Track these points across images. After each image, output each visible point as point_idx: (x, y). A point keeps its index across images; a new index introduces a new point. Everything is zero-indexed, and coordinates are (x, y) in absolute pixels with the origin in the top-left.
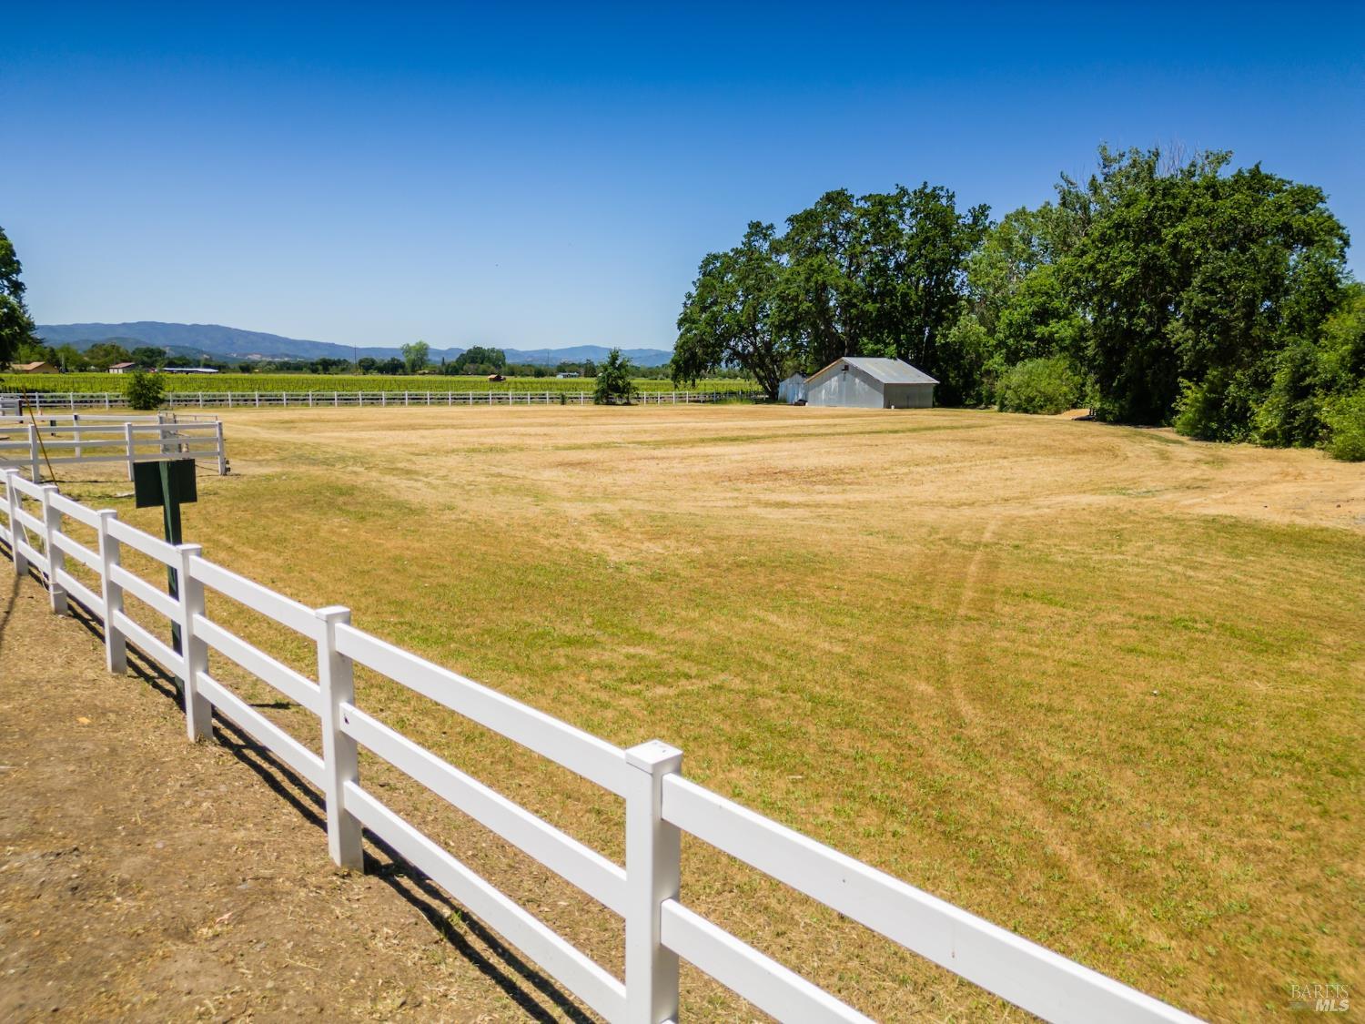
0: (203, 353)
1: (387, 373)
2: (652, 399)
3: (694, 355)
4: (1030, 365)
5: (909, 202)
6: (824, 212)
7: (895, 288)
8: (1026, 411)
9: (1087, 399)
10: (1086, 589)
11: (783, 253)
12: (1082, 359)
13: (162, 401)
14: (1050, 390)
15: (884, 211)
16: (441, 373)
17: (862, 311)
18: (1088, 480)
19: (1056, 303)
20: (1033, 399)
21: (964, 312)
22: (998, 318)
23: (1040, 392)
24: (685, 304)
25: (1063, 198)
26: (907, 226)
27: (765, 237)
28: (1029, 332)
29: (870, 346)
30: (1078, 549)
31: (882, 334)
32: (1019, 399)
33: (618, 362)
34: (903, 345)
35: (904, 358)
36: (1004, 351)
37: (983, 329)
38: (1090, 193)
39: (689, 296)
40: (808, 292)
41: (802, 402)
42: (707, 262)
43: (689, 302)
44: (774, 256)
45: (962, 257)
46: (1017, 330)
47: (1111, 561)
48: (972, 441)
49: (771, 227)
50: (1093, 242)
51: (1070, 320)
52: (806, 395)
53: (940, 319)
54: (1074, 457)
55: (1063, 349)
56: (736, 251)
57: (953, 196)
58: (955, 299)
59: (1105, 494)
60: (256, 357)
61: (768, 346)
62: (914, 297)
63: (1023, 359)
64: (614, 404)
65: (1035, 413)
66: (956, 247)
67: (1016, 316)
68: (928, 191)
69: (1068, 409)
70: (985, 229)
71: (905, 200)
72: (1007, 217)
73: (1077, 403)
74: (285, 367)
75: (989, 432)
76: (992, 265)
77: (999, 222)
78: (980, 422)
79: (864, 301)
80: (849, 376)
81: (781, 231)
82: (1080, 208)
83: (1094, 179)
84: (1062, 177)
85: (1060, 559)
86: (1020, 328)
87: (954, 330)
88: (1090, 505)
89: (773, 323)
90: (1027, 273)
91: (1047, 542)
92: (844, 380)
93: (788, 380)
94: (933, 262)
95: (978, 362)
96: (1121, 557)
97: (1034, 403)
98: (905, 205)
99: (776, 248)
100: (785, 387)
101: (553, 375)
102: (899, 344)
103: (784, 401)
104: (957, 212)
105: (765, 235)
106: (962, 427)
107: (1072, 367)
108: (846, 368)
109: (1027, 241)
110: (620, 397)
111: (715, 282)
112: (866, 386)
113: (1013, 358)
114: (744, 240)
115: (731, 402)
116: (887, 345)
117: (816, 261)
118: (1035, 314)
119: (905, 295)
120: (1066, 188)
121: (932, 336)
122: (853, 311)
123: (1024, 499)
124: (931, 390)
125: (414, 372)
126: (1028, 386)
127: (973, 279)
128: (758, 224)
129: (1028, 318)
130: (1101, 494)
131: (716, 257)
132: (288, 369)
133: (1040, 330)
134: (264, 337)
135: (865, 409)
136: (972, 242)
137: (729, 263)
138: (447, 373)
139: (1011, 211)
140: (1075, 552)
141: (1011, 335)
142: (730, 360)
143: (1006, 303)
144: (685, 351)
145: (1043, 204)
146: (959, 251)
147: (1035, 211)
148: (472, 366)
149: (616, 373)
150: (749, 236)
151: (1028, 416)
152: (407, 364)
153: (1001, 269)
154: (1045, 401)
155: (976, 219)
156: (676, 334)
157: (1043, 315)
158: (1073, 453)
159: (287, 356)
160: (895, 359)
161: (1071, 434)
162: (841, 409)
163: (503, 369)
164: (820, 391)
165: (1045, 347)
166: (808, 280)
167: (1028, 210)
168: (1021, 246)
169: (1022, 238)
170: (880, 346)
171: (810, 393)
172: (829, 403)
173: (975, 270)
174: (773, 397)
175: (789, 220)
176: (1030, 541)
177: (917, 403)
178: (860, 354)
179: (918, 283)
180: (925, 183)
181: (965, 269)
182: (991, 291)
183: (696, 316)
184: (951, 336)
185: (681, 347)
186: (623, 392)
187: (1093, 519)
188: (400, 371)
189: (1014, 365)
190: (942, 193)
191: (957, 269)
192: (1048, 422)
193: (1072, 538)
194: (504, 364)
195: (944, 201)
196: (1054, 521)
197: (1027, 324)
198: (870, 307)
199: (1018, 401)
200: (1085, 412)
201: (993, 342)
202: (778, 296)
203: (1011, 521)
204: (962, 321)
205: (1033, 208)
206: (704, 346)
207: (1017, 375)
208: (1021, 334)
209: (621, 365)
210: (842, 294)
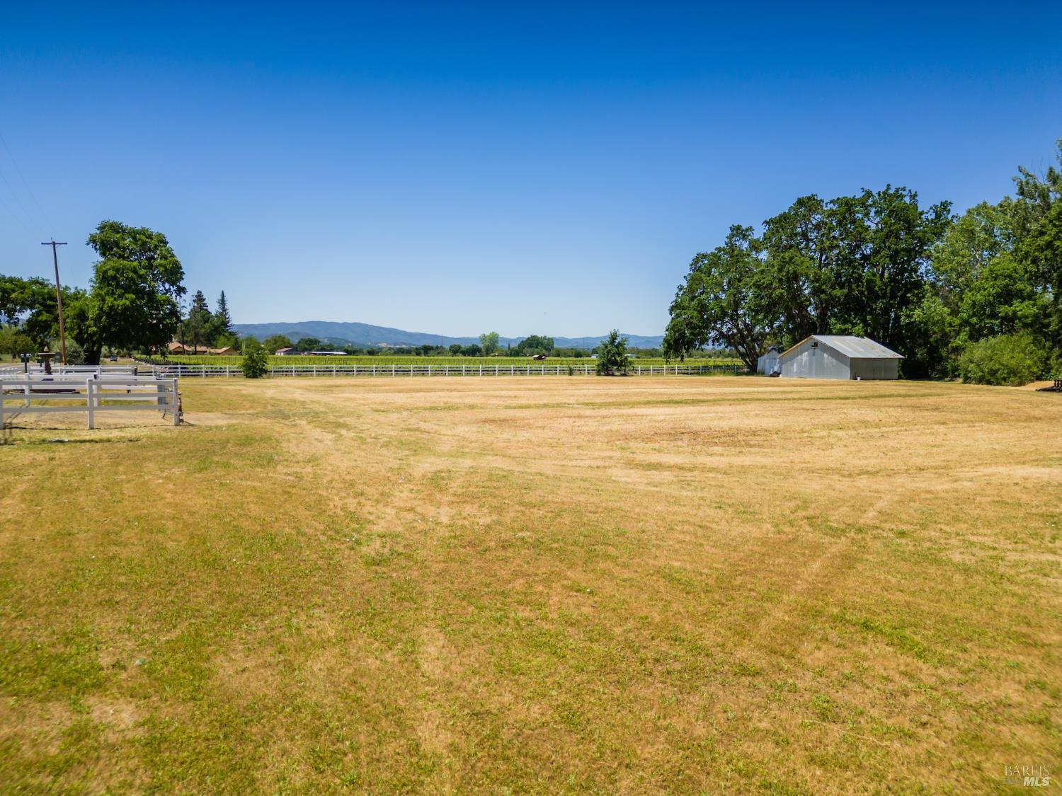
0: (349, 342)
1: (469, 355)
2: (645, 371)
3: (682, 335)
4: (992, 340)
5: (874, 202)
6: (796, 214)
7: (860, 276)
8: (989, 383)
9: (1053, 372)
10: (976, 617)
11: (761, 250)
12: (1045, 335)
13: (266, 372)
14: (1013, 363)
15: (852, 213)
16: (507, 355)
17: (831, 296)
18: (1034, 448)
19: (1020, 285)
20: (996, 372)
21: (928, 295)
22: (961, 299)
23: (1003, 365)
24: (677, 294)
25: (1021, 188)
26: (872, 223)
27: (744, 237)
28: (992, 311)
29: (839, 326)
30: (988, 541)
31: (849, 315)
32: (982, 371)
33: (617, 341)
34: (869, 325)
35: (871, 336)
36: (968, 329)
37: (946, 310)
38: (1049, 184)
39: (681, 288)
40: (780, 280)
41: (776, 374)
42: (696, 261)
43: (681, 292)
44: (754, 253)
45: (925, 248)
46: (978, 310)
47: (1033, 564)
48: (914, 408)
49: (750, 229)
50: (1051, 221)
51: (1035, 300)
52: (780, 367)
53: (905, 302)
54: (1024, 424)
55: (1026, 326)
56: (719, 250)
57: (916, 195)
58: (918, 285)
59: (1049, 466)
60: (384, 345)
61: (749, 328)
62: (879, 283)
63: (987, 336)
64: (613, 375)
65: (999, 384)
66: (920, 239)
67: (979, 297)
68: (892, 191)
69: (1032, 381)
70: (947, 224)
71: (870, 202)
72: (969, 212)
73: (1042, 375)
74: (401, 351)
75: (943, 400)
76: (954, 253)
77: (961, 215)
78: (938, 391)
79: (833, 287)
80: (818, 351)
81: (759, 233)
82: (1039, 196)
83: (1051, 170)
84: (1020, 171)
85: (957, 558)
86: (982, 307)
87: (918, 312)
88: (1025, 479)
89: (750, 308)
90: (990, 260)
91: (948, 529)
92: (814, 355)
93: (766, 356)
94: (897, 252)
95: (945, 339)
96: (1051, 557)
97: (998, 375)
98: (871, 206)
99: (755, 246)
100: (763, 362)
101: (589, 356)
102: (866, 324)
103: (763, 374)
104: (920, 210)
105: (744, 235)
106: (916, 395)
107: (1035, 341)
108: (816, 345)
109: (989, 231)
110: (618, 369)
111: (703, 275)
112: (834, 360)
113: (976, 335)
114: (727, 240)
115: (715, 374)
116: (854, 325)
117: (787, 255)
118: (999, 295)
119: (869, 281)
120: (1024, 180)
121: (898, 318)
122: (823, 296)
123: (943, 470)
124: (897, 363)
125: (487, 354)
126: (991, 360)
127: (936, 266)
128: (739, 228)
129: (991, 298)
130: (1044, 466)
131: (704, 256)
132: (402, 352)
133: (1004, 310)
134: (390, 331)
135: (833, 380)
136: (935, 234)
137: (715, 260)
138: (511, 355)
139: (973, 206)
140: (983, 547)
141: (974, 315)
142: (715, 340)
143: (969, 287)
144: (675, 332)
145: (1003, 199)
146: (922, 242)
147: (996, 205)
148: (529, 350)
149: (615, 350)
150: (731, 237)
151: (991, 387)
152: (483, 350)
153: (963, 256)
154: (1008, 373)
155: (938, 216)
156: (667, 319)
157: (1007, 296)
158: (1026, 420)
159: (405, 344)
160: (862, 337)
161: (1030, 403)
162: (809, 380)
163: (552, 352)
164: (792, 365)
165: (1009, 324)
166: (780, 270)
167: (989, 205)
168: (983, 235)
169: (985, 229)
170: (848, 326)
171: (783, 366)
172: (800, 374)
173: (938, 258)
174: (753, 370)
175: (767, 223)
176: (924, 526)
177: (883, 375)
178: (830, 333)
179: (883, 272)
180: (889, 185)
181: (929, 257)
182: (954, 276)
183: (686, 304)
184: (915, 316)
185: (672, 329)
186: (621, 365)
187: (1025, 498)
188: (478, 354)
189: (977, 340)
190: (904, 193)
191: (922, 257)
192: (1010, 393)
193: (988, 524)
194: (552, 347)
195: (907, 200)
196: (970, 500)
197: (990, 304)
198: (838, 292)
199: (981, 374)
200: (1050, 384)
201: (958, 322)
202: (754, 284)
203: (913, 497)
204: (925, 303)
205: (994, 202)
206: (691, 328)
207: (980, 350)
208: (984, 313)
209: (619, 343)
210: (812, 282)
